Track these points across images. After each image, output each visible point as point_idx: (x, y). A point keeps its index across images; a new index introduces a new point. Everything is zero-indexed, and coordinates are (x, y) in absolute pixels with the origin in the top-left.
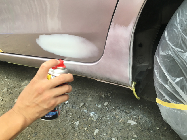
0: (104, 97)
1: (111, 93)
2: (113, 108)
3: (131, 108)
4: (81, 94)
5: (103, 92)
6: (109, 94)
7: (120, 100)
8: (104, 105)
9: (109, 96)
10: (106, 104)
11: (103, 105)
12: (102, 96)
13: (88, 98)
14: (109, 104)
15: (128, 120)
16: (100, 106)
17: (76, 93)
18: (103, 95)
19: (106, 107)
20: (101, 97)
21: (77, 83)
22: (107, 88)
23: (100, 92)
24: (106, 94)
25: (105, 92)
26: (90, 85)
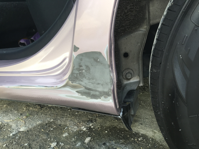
0: (84, 129)
3: (121, 144)
4: (54, 129)
5: (83, 123)
6: (91, 125)
8: (85, 142)
9: (92, 127)
11: (83, 143)
12: (82, 128)
13: (62, 133)
14: (92, 139)
17: (47, 128)
18: (84, 127)
20: (81, 130)
21: (49, 113)
22: (89, 116)
23: (80, 123)
24: (87, 126)
25: (86, 122)
26: (66, 114)
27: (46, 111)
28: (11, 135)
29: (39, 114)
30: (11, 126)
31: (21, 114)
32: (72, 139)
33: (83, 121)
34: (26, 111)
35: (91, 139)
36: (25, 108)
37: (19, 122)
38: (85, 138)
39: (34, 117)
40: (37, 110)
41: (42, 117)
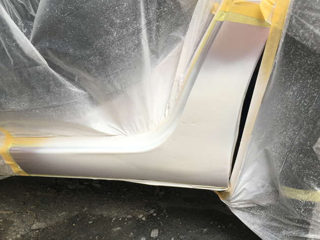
0: (144, 219)
1: (155, 208)
3: (206, 234)
4: (93, 221)
5: (140, 210)
6: (152, 212)
7: (179, 220)
8: (152, 236)
9: (155, 215)
10: (154, 233)
11: (149, 238)
12: (140, 217)
13: (110, 227)
14: (161, 231)
17: (80, 221)
18: (142, 215)
20: (139, 220)
21: (76, 198)
22: (143, 199)
23: (133, 210)
24: (146, 213)
25: (143, 208)
26: (105, 199)
27: (68, 196)
28: (19, 236)
29: (57, 201)
30: (13, 222)
31: (24, 204)
32: (130, 234)
33: (137, 207)
34: (31, 197)
35: (159, 231)
36: (28, 193)
37: (24, 216)
38: (148, 230)
39: (49, 206)
40: (51, 195)
41: (65, 205)
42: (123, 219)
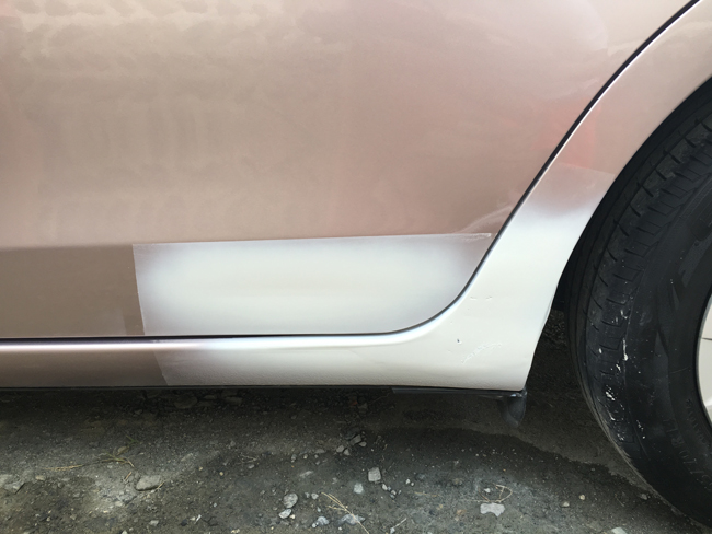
0: (347, 452)
1: (361, 434)
2: (408, 481)
3: (458, 468)
4: (256, 464)
6: (357, 440)
7: (408, 450)
8: (370, 480)
10: (374, 476)
11: (367, 484)
12: (339, 451)
13: (292, 472)
14: (384, 471)
15: (478, 506)
16: (359, 489)
17: (230, 466)
18: (341, 447)
19: (384, 487)
23: (323, 439)
24: (348, 443)
25: (340, 435)
26: (262, 423)
27: (185, 423)
28: (119, 504)
29: (166, 434)
32: (332, 481)
35: (381, 471)
37: (110, 467)
38: (362, 471)
39: (153, 444)
40: (150, 424)
41: (185, 440)
42: (311, 456)
